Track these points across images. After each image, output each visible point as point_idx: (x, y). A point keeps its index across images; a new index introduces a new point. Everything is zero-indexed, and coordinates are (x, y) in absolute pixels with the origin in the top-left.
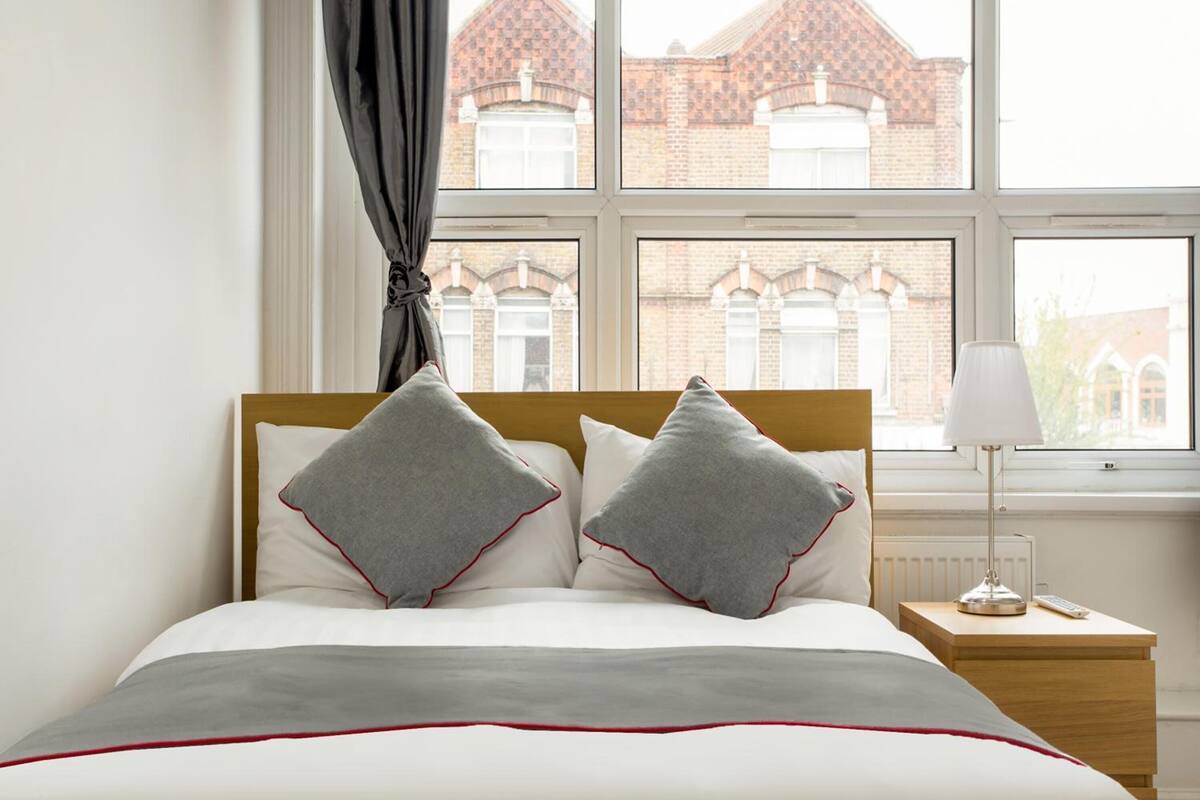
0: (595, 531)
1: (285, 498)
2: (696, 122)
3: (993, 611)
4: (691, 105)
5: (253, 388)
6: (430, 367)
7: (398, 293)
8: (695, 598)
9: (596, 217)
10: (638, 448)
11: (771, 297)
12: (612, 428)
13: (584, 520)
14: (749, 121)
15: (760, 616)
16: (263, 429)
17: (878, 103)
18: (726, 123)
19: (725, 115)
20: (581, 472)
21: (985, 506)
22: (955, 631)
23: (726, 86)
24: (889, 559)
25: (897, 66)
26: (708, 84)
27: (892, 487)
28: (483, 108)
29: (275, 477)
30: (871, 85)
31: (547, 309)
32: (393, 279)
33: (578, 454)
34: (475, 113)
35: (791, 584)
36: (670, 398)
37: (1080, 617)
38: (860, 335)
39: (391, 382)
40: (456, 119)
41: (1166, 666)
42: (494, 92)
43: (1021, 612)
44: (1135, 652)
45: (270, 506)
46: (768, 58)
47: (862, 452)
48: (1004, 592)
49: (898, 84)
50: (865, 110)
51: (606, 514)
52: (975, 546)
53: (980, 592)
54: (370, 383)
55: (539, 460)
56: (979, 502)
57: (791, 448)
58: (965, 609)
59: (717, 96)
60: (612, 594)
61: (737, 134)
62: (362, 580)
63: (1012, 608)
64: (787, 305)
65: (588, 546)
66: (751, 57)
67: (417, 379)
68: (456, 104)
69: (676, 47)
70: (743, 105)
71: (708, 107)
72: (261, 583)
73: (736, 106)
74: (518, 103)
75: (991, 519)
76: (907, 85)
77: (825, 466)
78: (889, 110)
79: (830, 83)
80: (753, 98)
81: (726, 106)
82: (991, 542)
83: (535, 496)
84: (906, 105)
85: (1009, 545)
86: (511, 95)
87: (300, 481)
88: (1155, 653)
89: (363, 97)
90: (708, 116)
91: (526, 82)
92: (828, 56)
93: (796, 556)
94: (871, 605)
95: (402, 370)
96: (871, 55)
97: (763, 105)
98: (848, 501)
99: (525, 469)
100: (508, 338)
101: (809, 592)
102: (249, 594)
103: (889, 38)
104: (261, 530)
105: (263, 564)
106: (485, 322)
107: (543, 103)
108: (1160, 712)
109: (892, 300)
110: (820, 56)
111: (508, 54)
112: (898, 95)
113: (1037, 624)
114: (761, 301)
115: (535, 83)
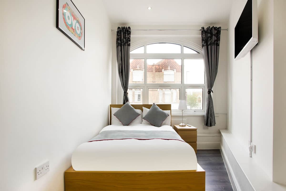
0: (144, 118)
1: (114, 115)
2: (156, 71)
3: (182, 126)
4: (155, 70)
5: (111, 104)
6: (128, 102)
7: (125, 94)
8: (154, 125)
9: (144, 86)
10: (148, 110)
11: (164, 90)
12: (146, 108)
13: (143, 117)
14: (162, 71)
15: (160, 127)
16: (112, 108)
17: (175, 70)
18: (159, 72)
19: (159, 71)
20: (143, 112)
21: (182, 115)
22: (178, 128)
23: (159, 68)
24: (173, 121)
25: (177, 66)
26: (157, 68)
27: (173, 113)
28: (133, 70)
29: (113, 113)
30: (174, 68)
31: (140, 91)
32: (124, 93)
33: (142, 110)
34: (133, 71)
35: (163, 123)
36: (151, 105)
37: (190, 127)
38: (173, 94)
39: (124, 103)
40: (131, 71)
41: (198, 131)
42: (135, 69)
43: (185, 126)
44: (195, 130)
45: (113, 116)
46: (164, 65)
47: (170, 110)
48: (184, 124)
49: (177, 68)
50: (174, 70)
51: (145, 117)
52: (181, 119)
53: (181, 124)
54: (122, 103)
55: (138, 111)
56: (181, 115)
57: (163, 110)
58: (180, 126)
59: (158, 69)
60: (145, 124)
61: (160, 73)
62: (121, 123)
63: (184, 126)
64: (166, 91)
65: (143, 120)
66: (162, 65)
67: (126, 103)
68: (131, 70)
69: (154, 64)
70: (161, 70)
71: (157, 70)
72: (112, 123)
73: (160, 70)
74: (137, 70)
75: (182, 117)
76: (178, 68)
77: (167, 112)
78: (176, 70)
79: (170, 67)
80: (162, 69)
81: (159, 70)
82: (182, 119)
83: (138, 115)
84: (178, 70)
85: (184, 119)
86: (137, 69)
87: (115, 113)
88: (197, 130)
89: (121, 75)
90: (157, 71)
91: (138, 68)
92: (170, 65)
93: (163, 121)
94: (171, 126)
95: (125, 102)
96: (174, 65)
97: (163, 70)
98: (168, 115)
99: (137, 112)
100: (136, 94)
101: (165, 124)
102: (111, 124)
103: (176, 63)
104: (112, 118)
105: (112, 121)
106: (134, 93)
107: (140, 70)
108: (197, 135)
109: (177, 90)
110: (169, 65)
111: (136, 64)
112: (177, 69)
113: (187, 127)
114: (163, 90)
115: (139, 68)
